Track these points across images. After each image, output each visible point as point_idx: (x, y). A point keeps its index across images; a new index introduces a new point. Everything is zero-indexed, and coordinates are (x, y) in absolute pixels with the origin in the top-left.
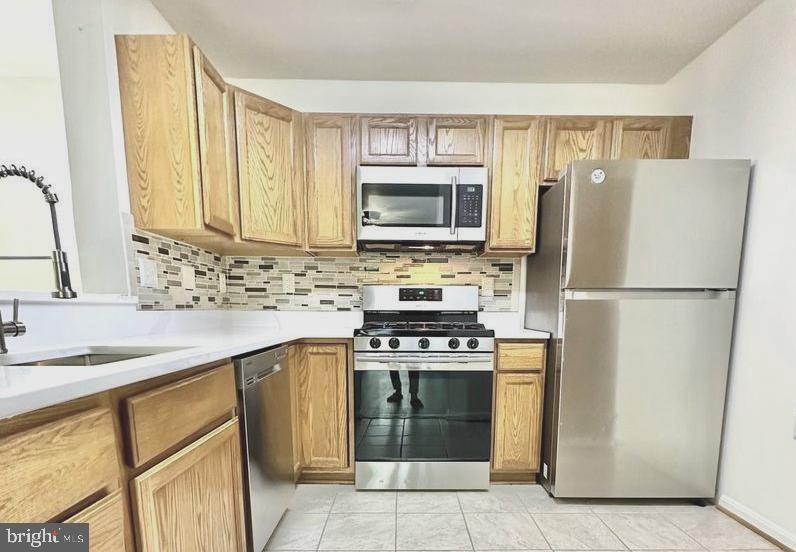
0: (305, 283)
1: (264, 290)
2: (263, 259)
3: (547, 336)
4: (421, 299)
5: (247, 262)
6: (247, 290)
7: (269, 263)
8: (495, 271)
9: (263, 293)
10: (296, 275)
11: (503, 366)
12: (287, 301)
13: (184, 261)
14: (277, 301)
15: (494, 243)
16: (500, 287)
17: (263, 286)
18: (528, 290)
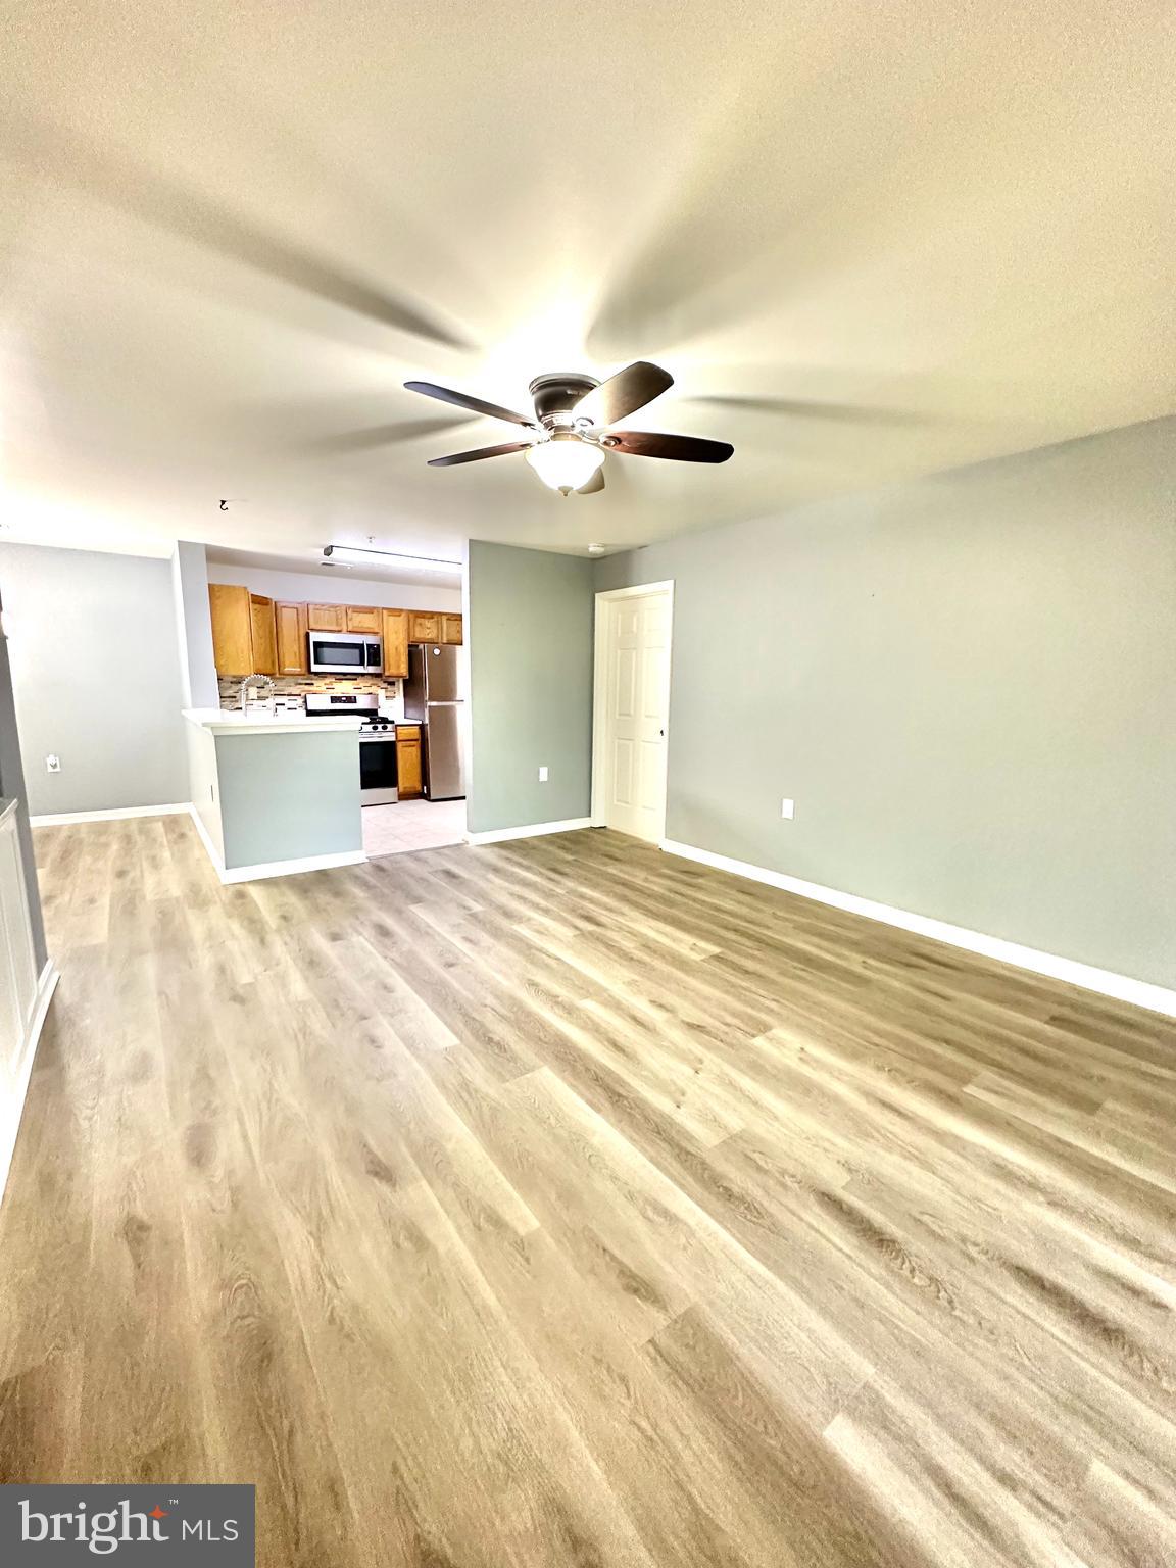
0: (264, 693)
3: (420, 722)
4: (344, 702)
8: (385, 685)
11: (399, 738)
15: (387, 674)
16: (389, 694)
17: (234, 695)
18: (406, 696)
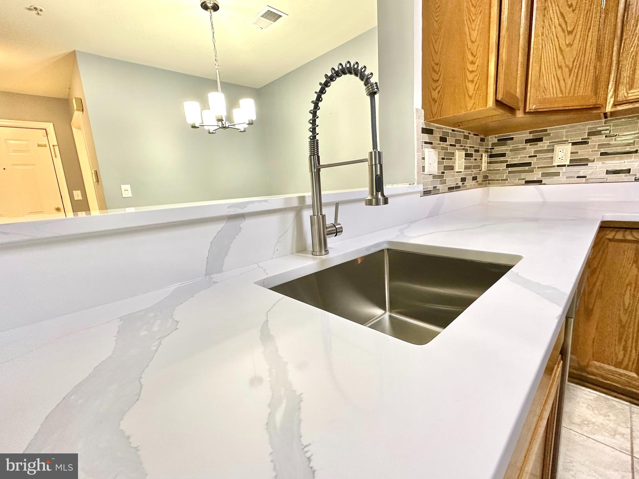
1: (529, 164)
2: (530, 133)
5: (512, 139)
6: (508, 166)
7: (538, 135)
9: (527, 168)
10: (574, 144)
12: (558, 174)
13: (458, 146)
14: (544, 175)
17: (527, 160)
